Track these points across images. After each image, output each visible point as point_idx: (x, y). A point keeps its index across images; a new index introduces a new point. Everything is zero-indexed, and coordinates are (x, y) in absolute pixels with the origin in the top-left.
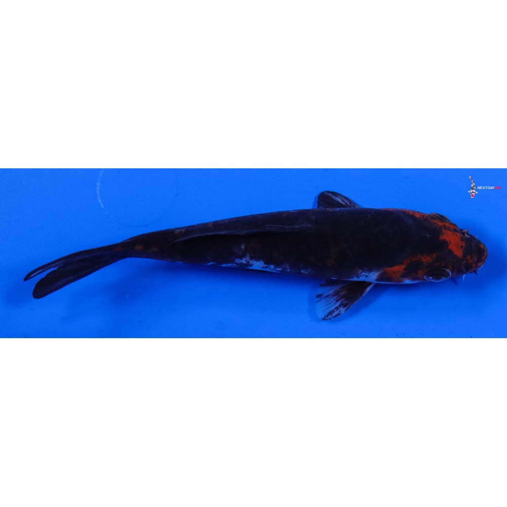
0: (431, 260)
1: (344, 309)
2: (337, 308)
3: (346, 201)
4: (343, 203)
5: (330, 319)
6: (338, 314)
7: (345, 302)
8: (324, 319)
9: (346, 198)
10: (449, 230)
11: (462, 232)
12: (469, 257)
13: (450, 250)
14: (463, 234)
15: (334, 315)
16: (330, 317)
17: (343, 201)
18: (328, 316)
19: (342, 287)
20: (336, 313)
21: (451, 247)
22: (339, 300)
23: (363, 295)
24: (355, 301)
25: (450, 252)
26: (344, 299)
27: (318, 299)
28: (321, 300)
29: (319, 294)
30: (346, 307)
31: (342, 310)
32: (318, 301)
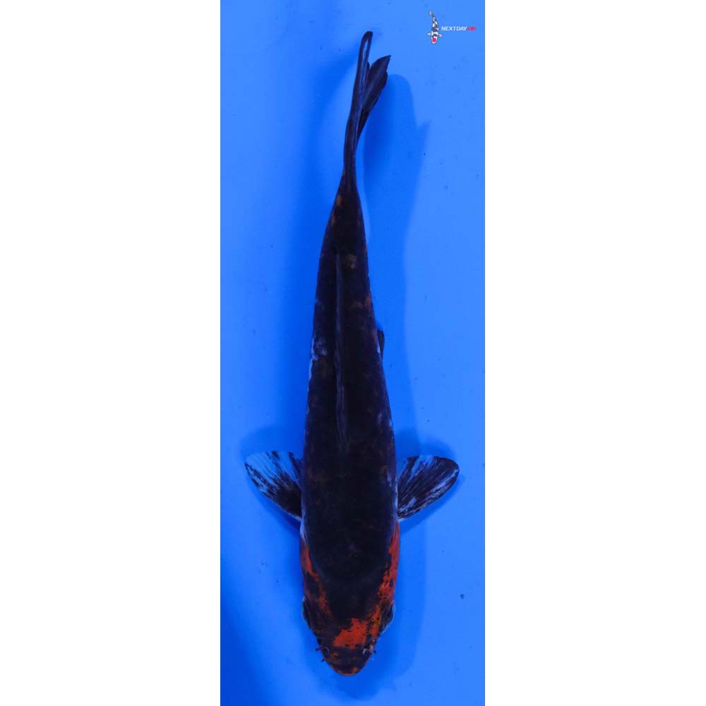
0: (322, 608)
1: (265, 491)
2: (265, 481)
3: (437, 493)
4: (434, 490)
5: (249, 473)
6: (257, 484)
7: (275, 492)
8: (246, 465)
9: (441, 495)
10: (368, 629)
11: (369, 644)
12: (336, 654)
13: (340, 632)
14: (367, 647)
15: (256, 478)
16: (252, 473)
17: (437, 491)
18: (252, 469)
19: (295, 483)
20: (258, 480)
21: (345, 633)
22: (276, 483)
23: (290, 514)
24: (279, 504)
25: (338, 633)
26: (278, 489)
27: (270, 454)
28: (270, 458)
29: (279, 454)
30: (268, 494)
31: (264, 489)
32: (268, 454)
